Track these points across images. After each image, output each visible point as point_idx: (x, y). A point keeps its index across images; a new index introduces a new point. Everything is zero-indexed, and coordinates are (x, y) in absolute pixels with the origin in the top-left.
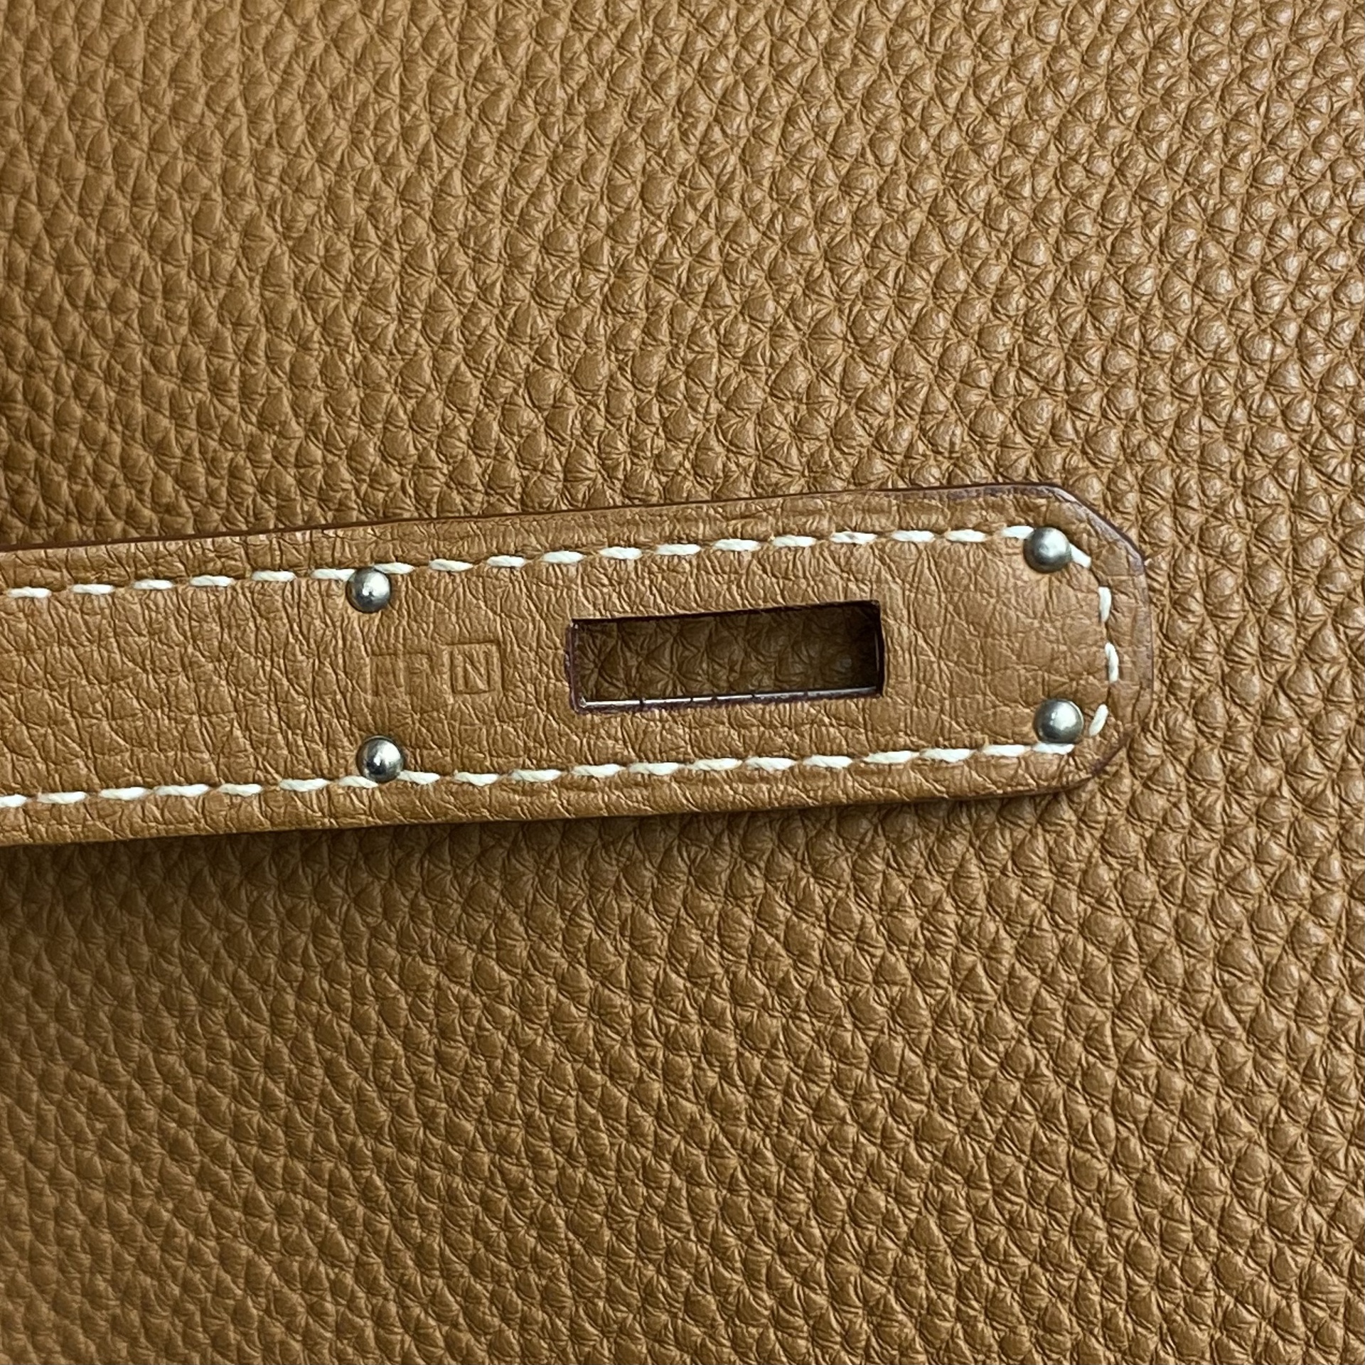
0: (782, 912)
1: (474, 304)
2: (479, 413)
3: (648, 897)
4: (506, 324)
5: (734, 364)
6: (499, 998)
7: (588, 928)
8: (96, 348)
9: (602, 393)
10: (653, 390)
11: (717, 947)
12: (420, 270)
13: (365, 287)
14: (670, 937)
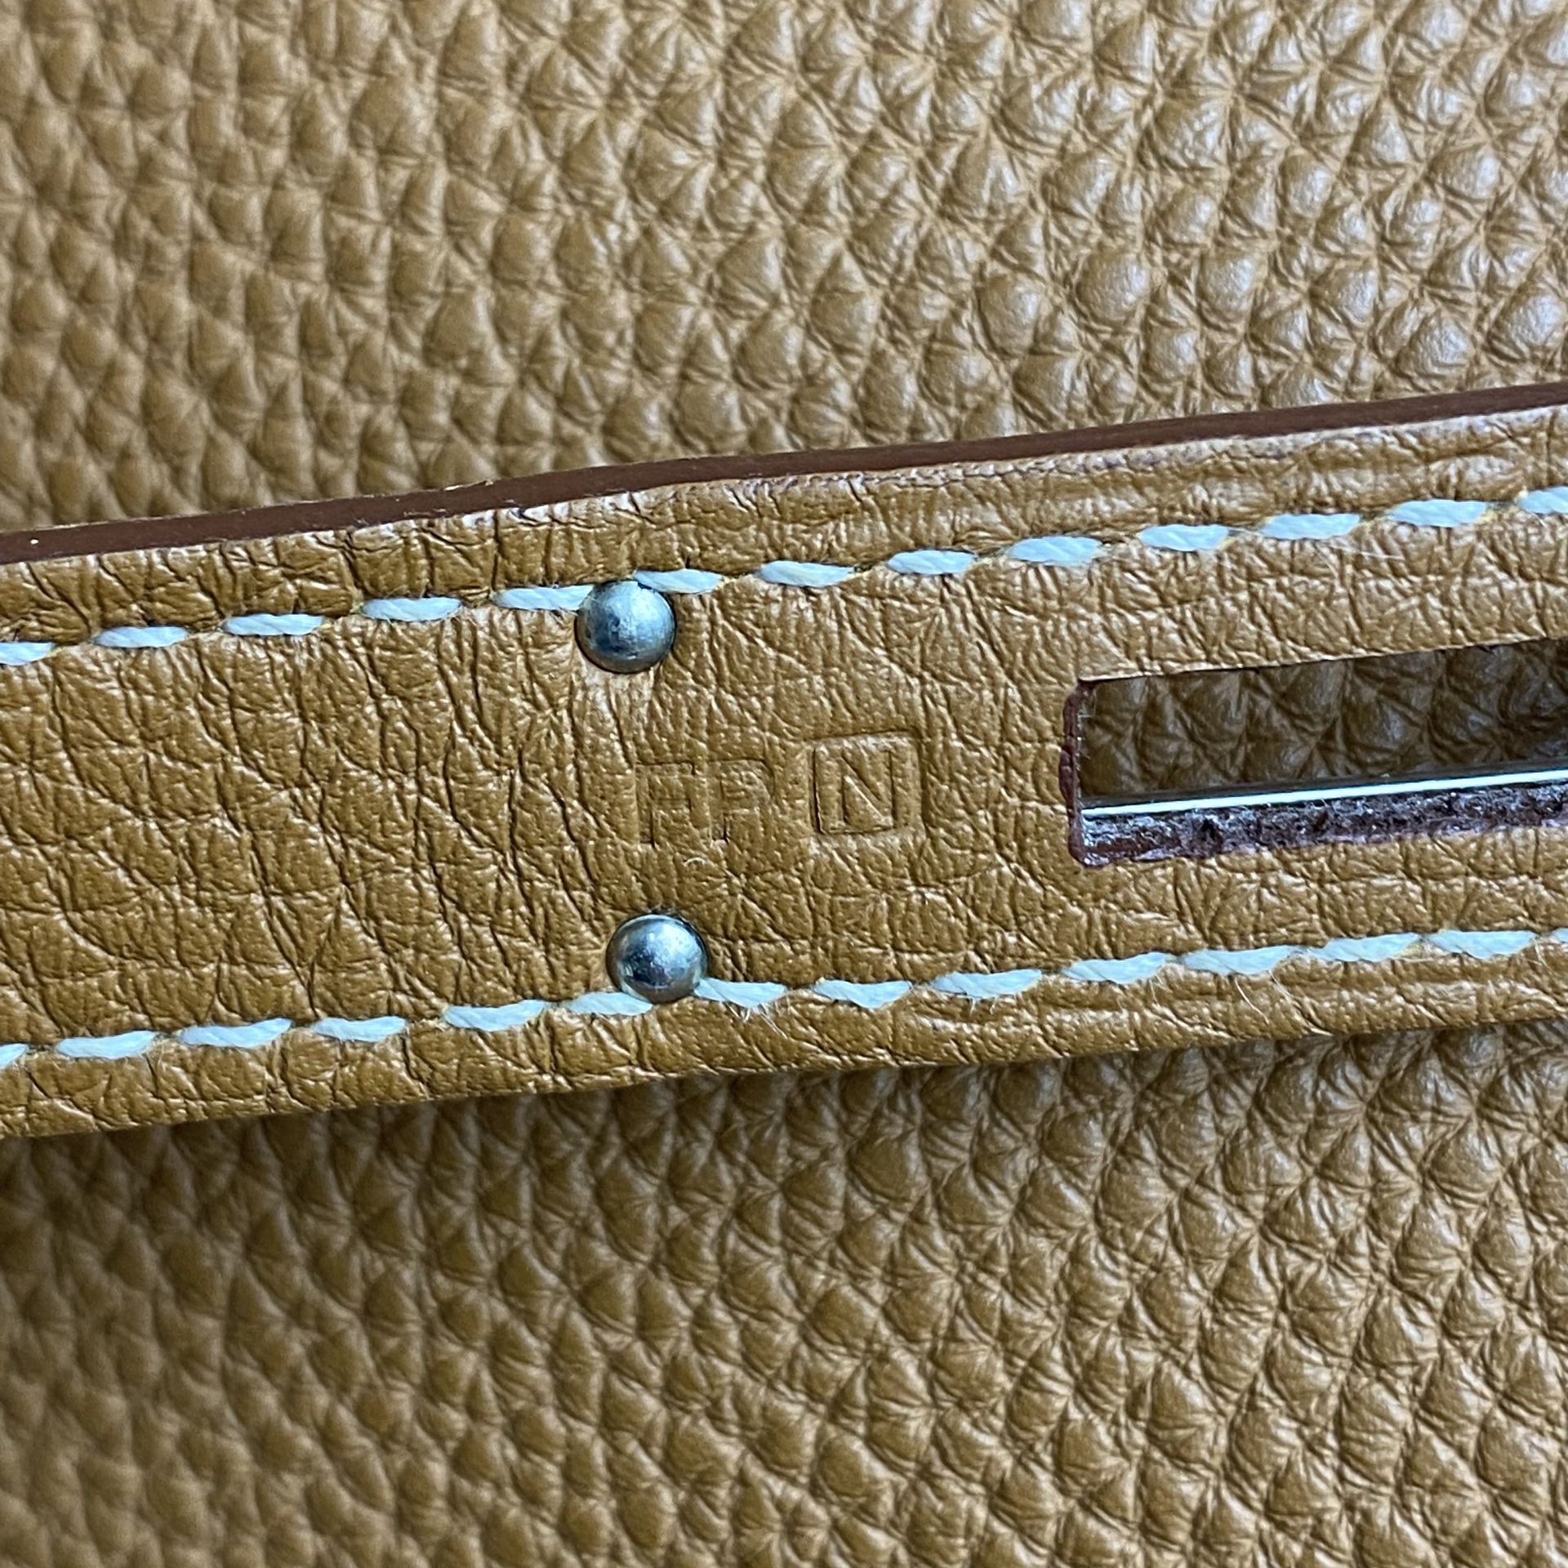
0: (1475, 1399)
1: (873, 136)
2: (878, 357)
3: (1190, 1345)
4: (939, 179)
5: (1412, 282)
6: (866, 1512)
7: (1060, 1394)
8: (99, 181)
9: (1135, 330)
10: (1241, 327)
11: (1331, 1459)
12: (765, 59)
13: (651, 90)
14: (1232, 1429)
